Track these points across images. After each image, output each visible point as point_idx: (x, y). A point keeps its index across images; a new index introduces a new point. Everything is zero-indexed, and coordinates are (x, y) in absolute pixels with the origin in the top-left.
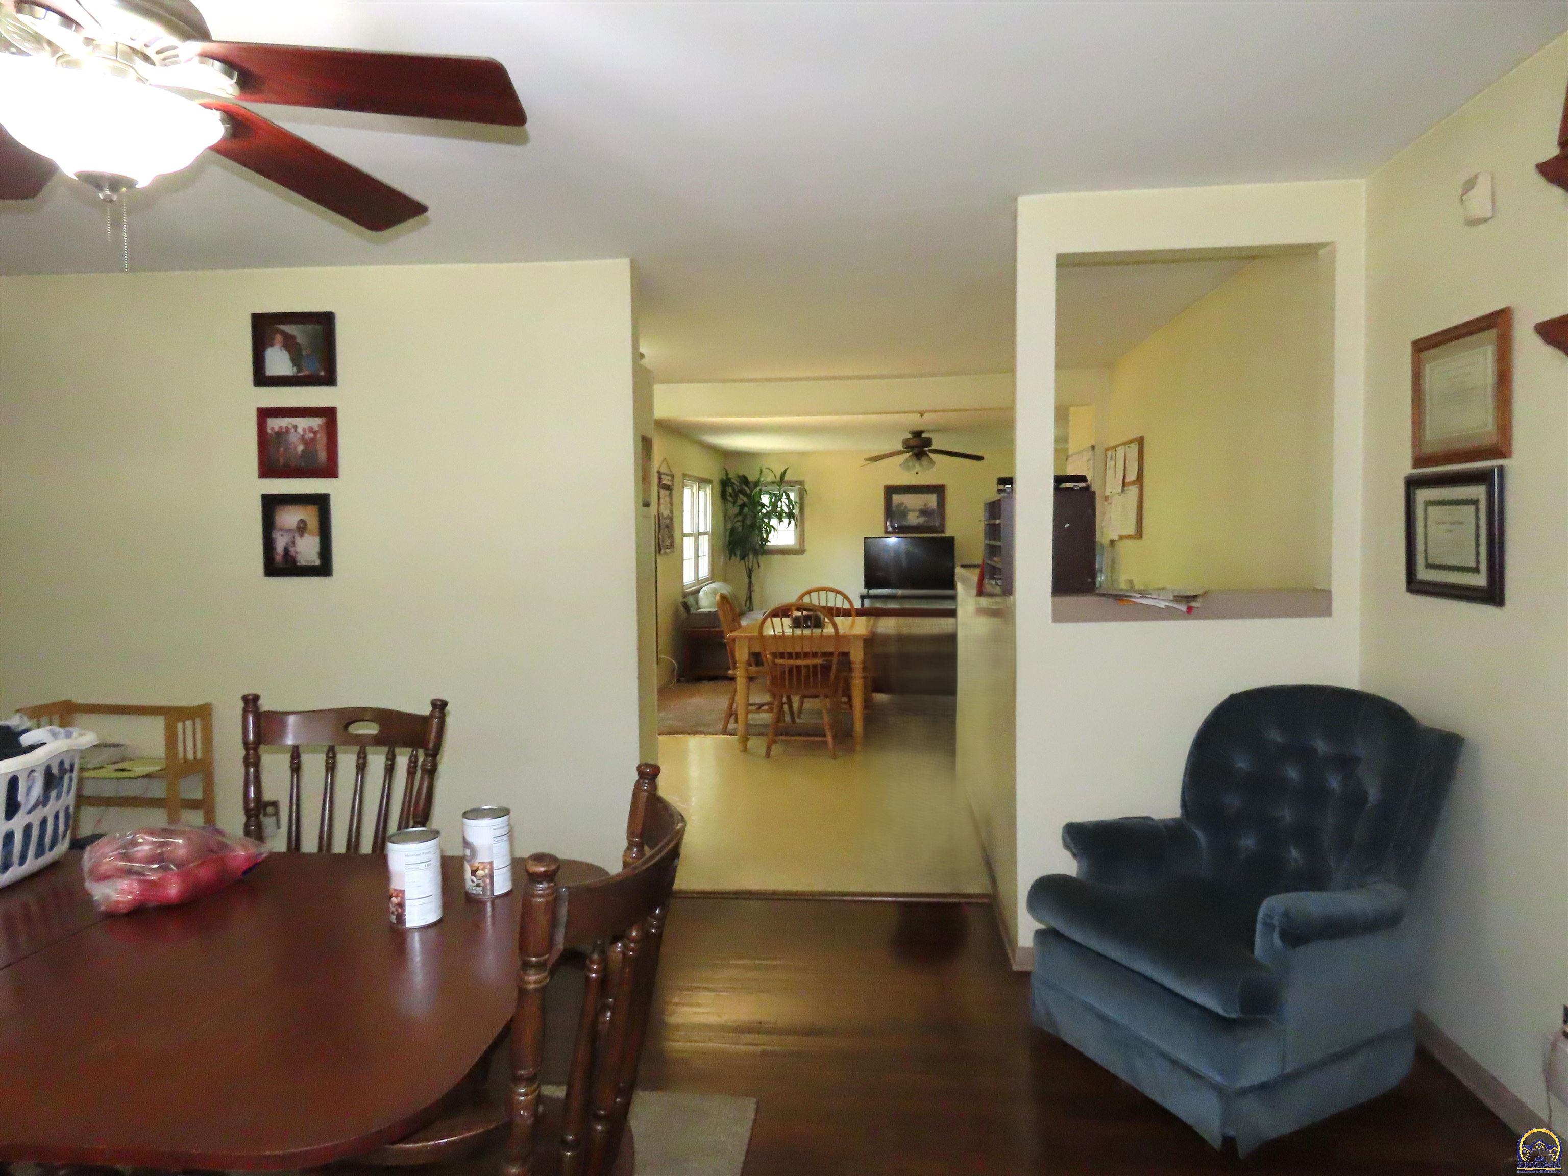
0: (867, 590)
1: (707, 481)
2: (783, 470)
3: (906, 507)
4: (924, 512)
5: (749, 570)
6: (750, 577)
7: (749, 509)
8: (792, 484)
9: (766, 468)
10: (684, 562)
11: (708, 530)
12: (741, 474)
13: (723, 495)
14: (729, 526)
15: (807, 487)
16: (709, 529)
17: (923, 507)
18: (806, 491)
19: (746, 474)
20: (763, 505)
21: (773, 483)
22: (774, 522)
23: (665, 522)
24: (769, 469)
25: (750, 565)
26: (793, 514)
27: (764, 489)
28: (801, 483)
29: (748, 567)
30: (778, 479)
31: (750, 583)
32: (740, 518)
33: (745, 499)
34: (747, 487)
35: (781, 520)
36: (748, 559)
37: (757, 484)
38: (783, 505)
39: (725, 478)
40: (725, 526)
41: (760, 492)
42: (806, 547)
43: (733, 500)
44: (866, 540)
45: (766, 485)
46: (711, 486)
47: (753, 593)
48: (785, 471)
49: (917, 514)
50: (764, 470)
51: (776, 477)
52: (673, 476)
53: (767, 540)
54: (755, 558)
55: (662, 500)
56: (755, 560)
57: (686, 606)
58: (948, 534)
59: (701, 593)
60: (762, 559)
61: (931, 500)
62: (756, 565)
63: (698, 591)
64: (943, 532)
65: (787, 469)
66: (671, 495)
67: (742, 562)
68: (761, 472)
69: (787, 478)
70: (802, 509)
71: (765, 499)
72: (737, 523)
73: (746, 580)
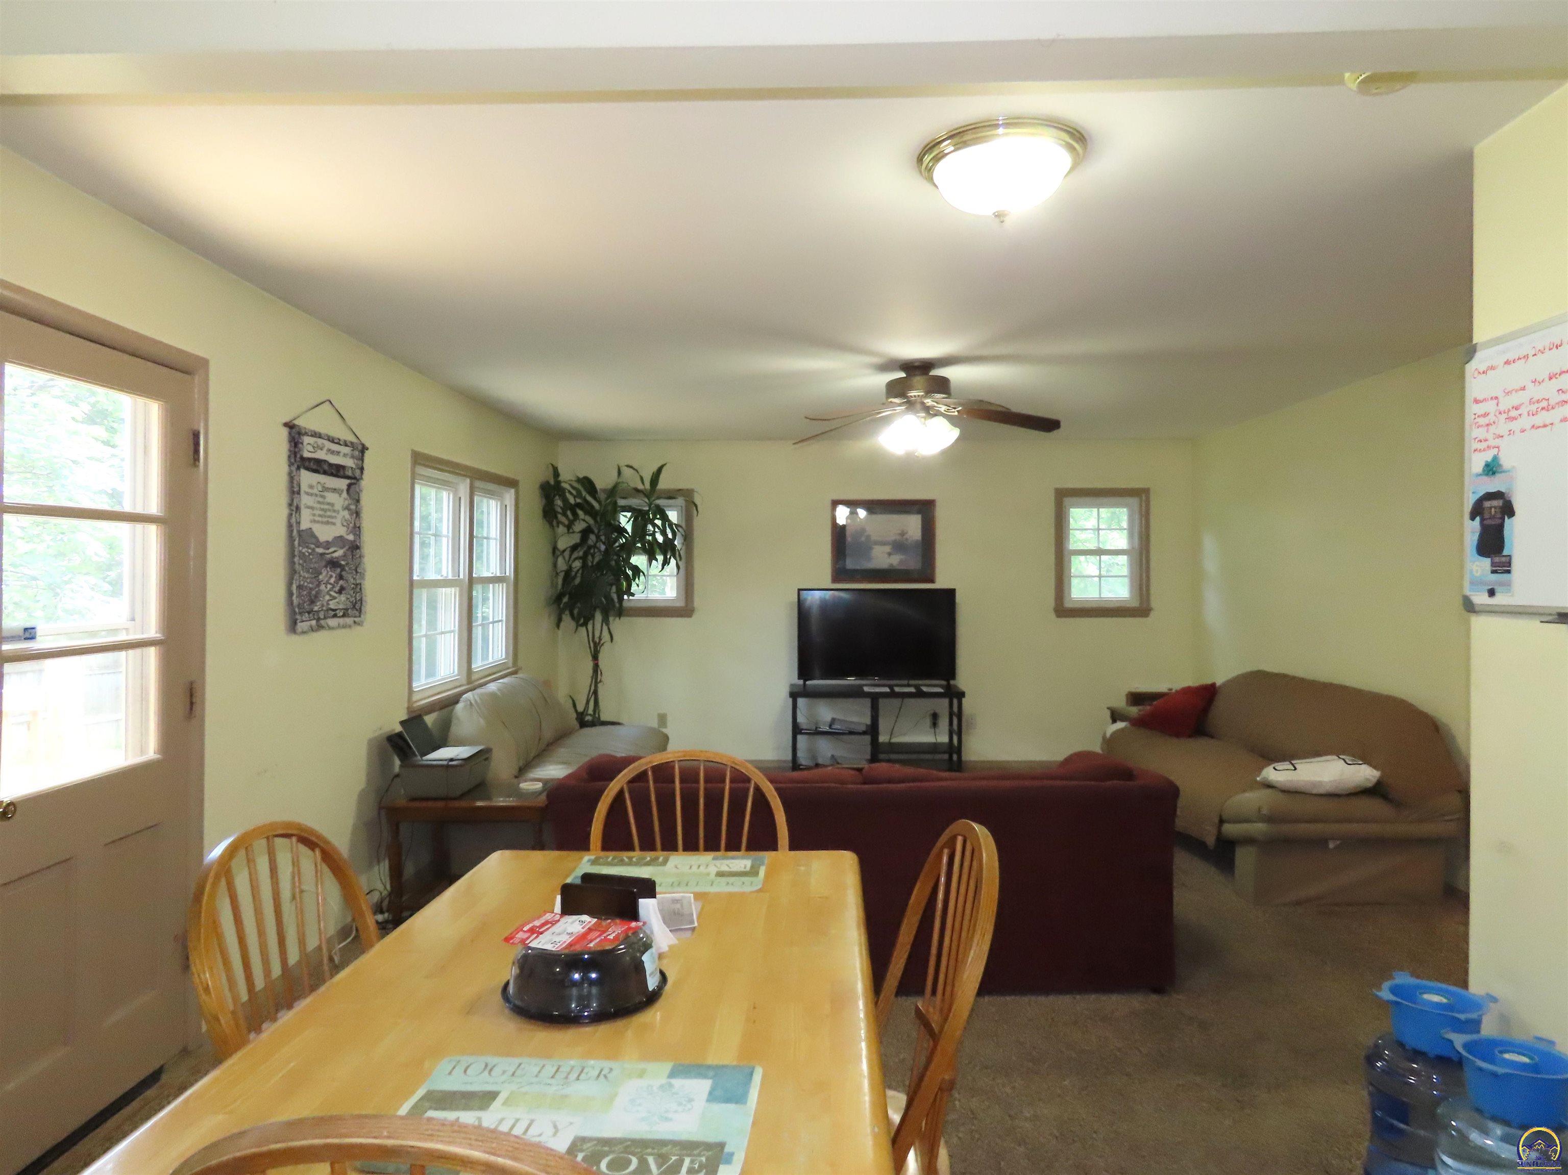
0: (802, 681)
1: (511, 483)
2: (655, 468)
3: (868, 537)
4: (899, 546)
5: (595, 643)
6: (595, 657)
7: (597, 536)
8: (671, 495)
9: (628, 466)
11: (508, 574)
12: (580, 474)
13: (549, 514)
14: (562, 564)
15: (697, 499)
16: (510, 571)
17: (898, 538)
18: (696, 506)
19: (590, 475)
20: (622, 531)
21: (637, 491)
22: (638, 560)
23: (322, 555)
24: (631, 467)
25: (597, 634)
26: (673, 548)
27: (621, 502)
28: (688, 492)
29: (593, 641)
30: (648, 486)
31: (596, 668)
32: (580, 553)
33: (589, 520)
34: (595, 498)
35: (652, 558)
36: (594, 624)
37: (610, 493)
38: (654, 531)
39: (551, 481)
40: (555, 565)
41: (617, 508)
42: (696, 604)
43: (566, 522)
44: (802, 592)
45: (624, 494)
46: (513, 490)
47: (599, 685)
48: (660, 470)
49: (888, 549)
50: (624, 470)
51: (643, 483)
52: (361, 450)
53: (629, 592)
54: (604, 624)
55: (306, 500)
56: (605, 628)
57: (401, 744)
58: (942, 582)
59: (460, 707)
60: (618, 625)
61: (912, 525)
62: (606, 636)
63: (455, 700)
64: (932, 581)
65: (665, 464)
66: (354, 493)
67: (583, 630)
68: (618, 471)
69: (663, 484)
70: (688, 538)
71: (626, 521)
72: (575, 562)
73: (590, 664)
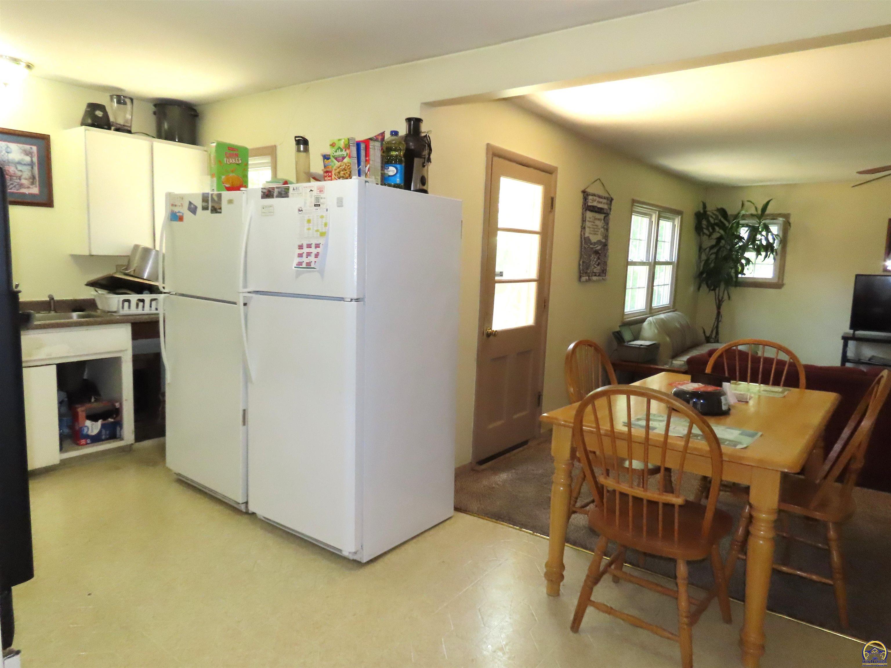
0: (852, 331)
1: (678, 213)
2: (765, 202)
5: (719, 300)
6: (719, 307)
7: (726, 241)
8: (774, 217)
9: (748, 201)
10: (627, 291)
11: (673, 260)
12: (719, 207)
13: (698, 229)
15: (792, 220)
16: (675, 259)
18: (791, 223)
19: (725, 207)
20: (741, 238)
21: (752, 215)
22: (750, 255)
23: (592, 248)
24: (751, 202)
25: (721, 294)
26: (772, 248)
27: (742, 222)
28: (786, 216)
29: (718, 298)
30: (759, 212)
31: (719, 314)
32: (715, 250)
33: (722, 232)
34: (726, 220)
35: (758, 253)
36: (719, 290)
37: (736, 216)
38: (761, 238)
39: (702, 211)
40: (700, 257)
41: (738, 225)
42: (785, 281)
43: (708, 233)
44: (858, 277)
45: (744, 217)
46: (680, 216)
47: (720, 323)
48: (768, 203)
50: (747, 204)
51: (757, 210)
52: (611, 200)
53: (742, 272)
54: (725, 290)
55: (588, 224)
56: (726, 292)
57: (618, 336)
59: (645, 324)
60: (735, 292)
62: (726, 297)
63: (643, 320)
65: (771, 200)
66: (606, 221)
67: (712, 292)
68: (743, 205)
69: (768, 211)
70: (783, 243)
71: (744, 233)
72: (712, 256)
73: (715, 311)
